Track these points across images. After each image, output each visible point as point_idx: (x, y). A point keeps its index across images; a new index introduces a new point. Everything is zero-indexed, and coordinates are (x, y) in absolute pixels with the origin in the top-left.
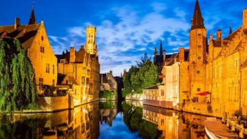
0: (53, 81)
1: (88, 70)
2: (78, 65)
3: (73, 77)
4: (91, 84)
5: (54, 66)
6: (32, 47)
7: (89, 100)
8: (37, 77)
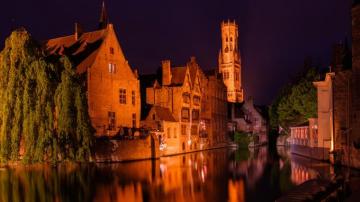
0: (134, 116)
1: (195, 97)
2: (175, 89)
3: (168, 109)
4: (209, 120)
5: (133, 93)
6: (95, 64)
7: (201, 146)
8: (105, 110)
